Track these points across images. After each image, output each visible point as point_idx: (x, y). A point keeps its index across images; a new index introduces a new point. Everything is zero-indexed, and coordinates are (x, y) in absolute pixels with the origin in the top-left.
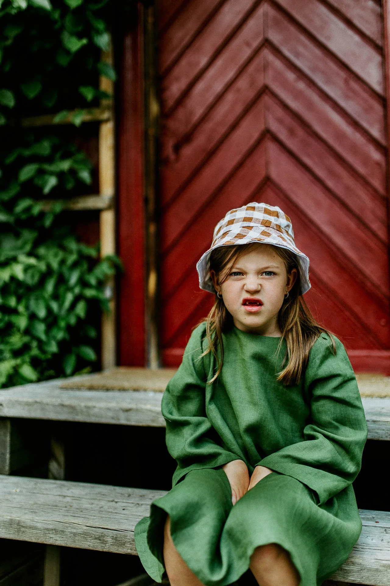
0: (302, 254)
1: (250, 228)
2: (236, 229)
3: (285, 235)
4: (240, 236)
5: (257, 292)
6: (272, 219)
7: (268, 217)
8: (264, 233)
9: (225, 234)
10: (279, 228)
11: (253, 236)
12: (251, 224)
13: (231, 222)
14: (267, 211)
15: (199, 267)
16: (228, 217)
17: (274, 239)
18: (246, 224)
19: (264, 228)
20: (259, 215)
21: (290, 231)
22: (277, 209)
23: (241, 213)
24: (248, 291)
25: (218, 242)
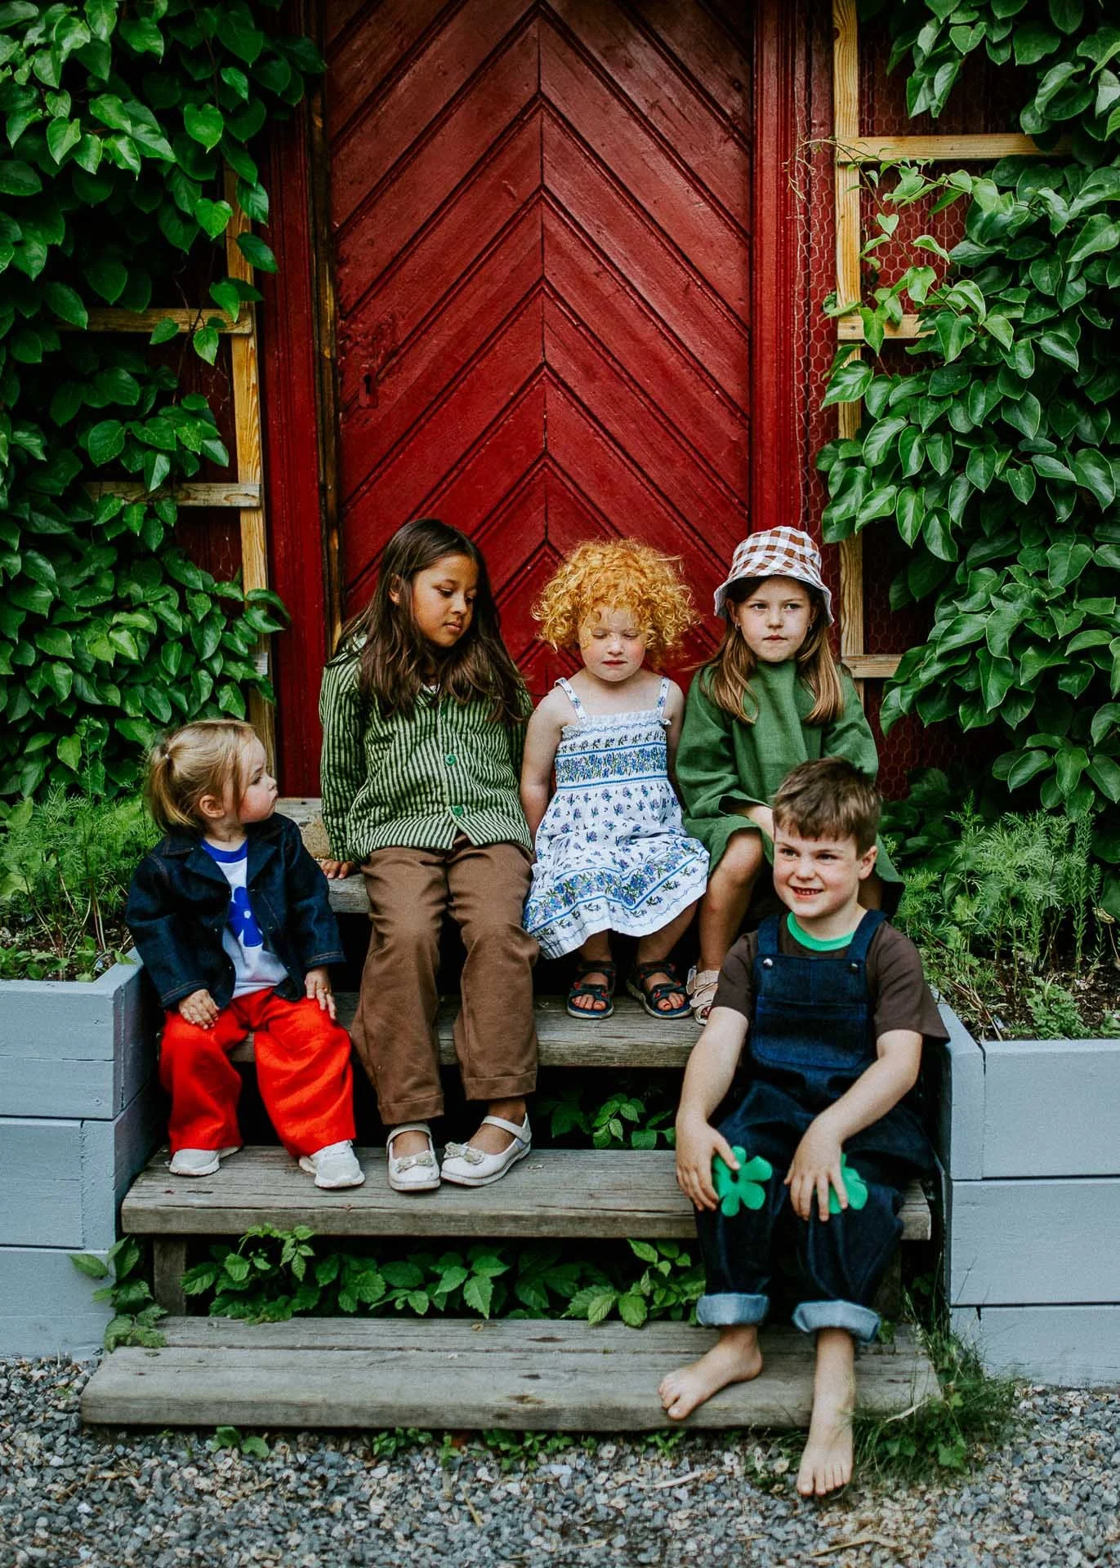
0: (825, 588)
1: (773, 558)
2: (758, 557)
3: (809, 567)
4: (762, 566)
5: (779, 627)
6: (797, 549)
7: (792, 546)
8: (787, 564)
9: (746, 563)
10: (803, 558)
11: (775, 566)
12: (774, 554)
13: (753, 549)
14: (792, 539)
15: (716, 595)
16: (749, 542)
17: (795, 572)
18: (769, 553)
19: (787, 558)
20: (783, 543)
21: (816, 561)
22: (804, 535)
23: (765, 539)
24: (770, 627)
25: (739, 571)
